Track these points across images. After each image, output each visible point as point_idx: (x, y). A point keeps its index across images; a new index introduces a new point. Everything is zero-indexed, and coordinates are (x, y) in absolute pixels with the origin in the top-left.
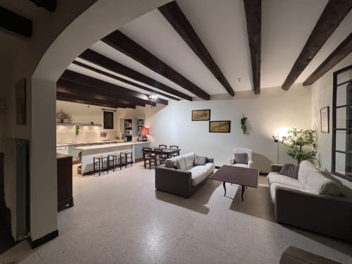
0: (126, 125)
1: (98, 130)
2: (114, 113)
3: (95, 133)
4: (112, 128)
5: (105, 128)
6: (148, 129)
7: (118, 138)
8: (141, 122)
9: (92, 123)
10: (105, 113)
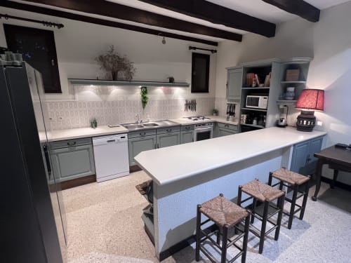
0: (246, 83)
1: (181, 94)
2: (212, 57)
3: (176, 101)
4: (206, 90)
5: (193, 91)
6: (320, 93)
7: (215, 112)
8: (296, 72)
9: (171, 80)
10: (196, 57)
